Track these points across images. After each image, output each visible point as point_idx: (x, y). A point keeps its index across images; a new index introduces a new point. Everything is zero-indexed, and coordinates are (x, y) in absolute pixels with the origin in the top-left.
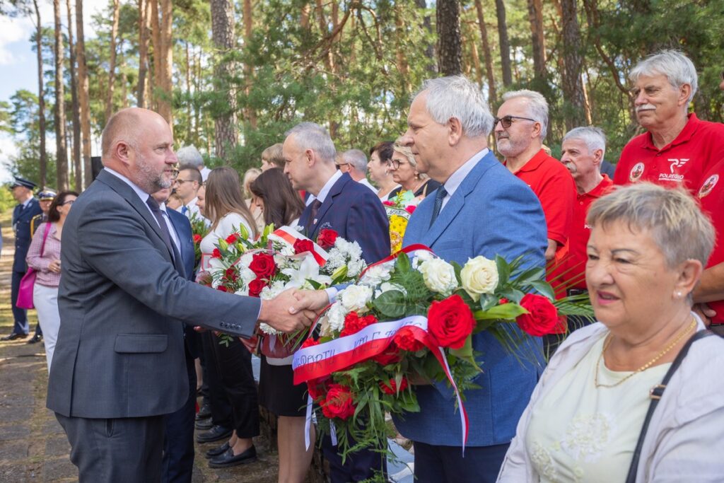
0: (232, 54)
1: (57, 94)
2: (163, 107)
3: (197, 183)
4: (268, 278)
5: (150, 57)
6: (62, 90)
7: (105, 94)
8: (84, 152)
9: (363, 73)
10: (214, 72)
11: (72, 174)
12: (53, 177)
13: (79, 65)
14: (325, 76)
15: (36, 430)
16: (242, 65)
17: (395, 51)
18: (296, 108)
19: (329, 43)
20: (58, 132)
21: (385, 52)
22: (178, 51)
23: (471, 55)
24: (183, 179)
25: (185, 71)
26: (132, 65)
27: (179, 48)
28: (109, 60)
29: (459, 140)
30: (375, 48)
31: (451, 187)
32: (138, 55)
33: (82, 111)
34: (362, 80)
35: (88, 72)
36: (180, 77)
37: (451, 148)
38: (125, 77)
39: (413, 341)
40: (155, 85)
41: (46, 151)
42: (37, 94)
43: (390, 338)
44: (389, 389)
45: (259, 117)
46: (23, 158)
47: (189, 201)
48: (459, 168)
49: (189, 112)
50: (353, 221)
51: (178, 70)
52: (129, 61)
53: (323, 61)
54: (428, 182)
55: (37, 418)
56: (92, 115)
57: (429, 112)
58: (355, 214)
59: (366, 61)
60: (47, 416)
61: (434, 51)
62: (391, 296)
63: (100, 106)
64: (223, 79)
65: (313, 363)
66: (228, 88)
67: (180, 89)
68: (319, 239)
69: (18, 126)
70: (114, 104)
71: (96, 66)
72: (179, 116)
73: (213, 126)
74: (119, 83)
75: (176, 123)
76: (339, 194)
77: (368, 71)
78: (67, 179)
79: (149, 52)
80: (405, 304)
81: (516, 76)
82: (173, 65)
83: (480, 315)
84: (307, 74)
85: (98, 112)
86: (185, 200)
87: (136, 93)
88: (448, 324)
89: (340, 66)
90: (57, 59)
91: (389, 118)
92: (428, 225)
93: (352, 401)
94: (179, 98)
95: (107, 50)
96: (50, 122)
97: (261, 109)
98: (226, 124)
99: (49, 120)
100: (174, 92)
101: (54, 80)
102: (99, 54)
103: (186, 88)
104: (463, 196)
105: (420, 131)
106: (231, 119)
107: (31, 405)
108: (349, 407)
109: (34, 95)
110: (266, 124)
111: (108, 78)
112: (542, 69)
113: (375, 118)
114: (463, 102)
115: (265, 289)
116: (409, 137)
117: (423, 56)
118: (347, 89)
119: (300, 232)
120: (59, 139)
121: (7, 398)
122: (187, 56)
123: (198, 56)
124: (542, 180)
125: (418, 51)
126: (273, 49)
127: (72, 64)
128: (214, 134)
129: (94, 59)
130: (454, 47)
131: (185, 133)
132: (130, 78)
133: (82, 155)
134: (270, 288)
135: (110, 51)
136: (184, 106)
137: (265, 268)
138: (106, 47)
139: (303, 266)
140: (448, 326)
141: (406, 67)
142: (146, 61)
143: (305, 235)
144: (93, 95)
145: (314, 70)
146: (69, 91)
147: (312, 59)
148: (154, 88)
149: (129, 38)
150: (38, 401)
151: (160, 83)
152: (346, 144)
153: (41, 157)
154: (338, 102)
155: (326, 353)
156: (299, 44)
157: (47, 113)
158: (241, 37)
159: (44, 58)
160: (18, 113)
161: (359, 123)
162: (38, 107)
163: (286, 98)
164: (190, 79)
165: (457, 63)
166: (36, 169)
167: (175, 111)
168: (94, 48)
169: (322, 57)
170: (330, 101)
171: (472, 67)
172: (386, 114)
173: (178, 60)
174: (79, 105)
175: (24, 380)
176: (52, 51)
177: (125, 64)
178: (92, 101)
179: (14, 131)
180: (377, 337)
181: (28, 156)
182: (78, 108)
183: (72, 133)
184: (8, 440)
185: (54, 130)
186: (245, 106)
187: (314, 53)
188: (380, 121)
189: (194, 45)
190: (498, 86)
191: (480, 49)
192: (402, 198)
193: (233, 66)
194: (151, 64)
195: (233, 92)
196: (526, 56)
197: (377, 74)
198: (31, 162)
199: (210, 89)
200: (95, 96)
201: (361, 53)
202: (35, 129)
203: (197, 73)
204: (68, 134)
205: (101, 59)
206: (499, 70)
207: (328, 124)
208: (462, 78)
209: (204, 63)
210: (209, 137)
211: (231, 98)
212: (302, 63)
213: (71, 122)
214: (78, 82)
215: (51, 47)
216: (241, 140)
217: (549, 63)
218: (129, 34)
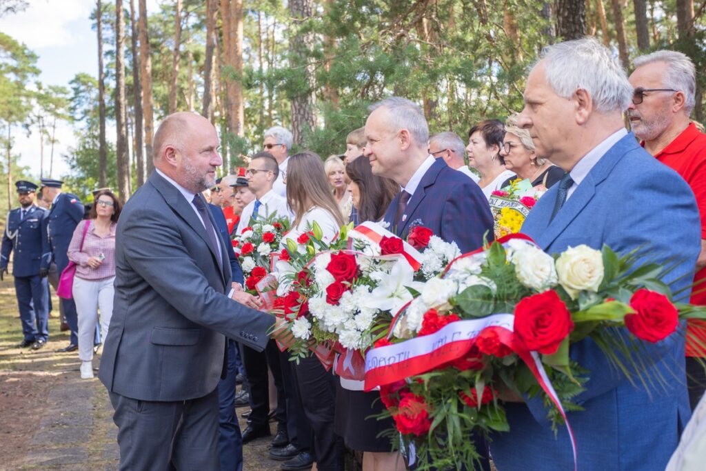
0: (311, 23)
1: (118, 76)
2: (232, 87)
3: (272, 174)
4: (350, 281)
5: (218, 31)
6: (122, 72)
7: (169, 75)
8: (146, 141)
9: (464, 40)
10: (290, 45)
11: (133, 166)
12: (113, 169)
13: (141, 43)
14: (418, 46)
15: (94, 453)
16: (321, 36)
17: (502, 13)
18: (385, 85)
19: (424, 7)
20: (119, 119)
21: (491, 15)
22: (249, 24)
23: (597, 15)
24: (256, 169)
25: (256, 47)
26: (198, 42)
27: (251, 20)
28: (174, 37)
29: (589, 117)
30: (479, 10)
31: (579, 175)
32: (205, 30)
33: (145, 94)
34: (462, 50)
35: (151, 50)
36: (252, 53)
37: (579, 127)
38: (191, 55)
39: (498, 344)
40: (224, 63)
41: (107, 140)
42: (97, 78)
43: (473, 339)
44: (470, 399)
45: (341, 96)
46: (81, 149)
47: (263, 194)
48: (590, 151)
49: (262, 93)
50: (450, 218)
51: (249, 45)
52: (195, 36)
53: (416, 29)
54: (550, 169)
55: (96, 440)
56: (155, 98)
57: (550, 84)
58: (452, 209)
59: (467, 26)
60: (105, 438)
61: (551, 12)
62: (476, 292)
63: (164, 88)
64: (300, 52)
65: (385, 367)
66: (306, 63)
67: (251, 66)
68: (410, 238)
69: (76, 114)
70: (179, 86)
71: (160, 44)
72: (250, 97)
73: (289, 108)
74: (184, 62)
75: (247, 106)
76: (433, 184)
77: (469, 38)
78: (128, 171)
79: (217, 26)
80: (492, 302)
81: (654, 37)
82: (244, 40)
83: (579, 317)
84: (398, 44)
85: (161, 95)
86: (258, 193)
87: (203, 73)
88: (539, 324)
89: (436, 33)
90: (118, 37)
91: (496, 94)
92: (548, 223)
93: (428, 415)
94: (251, 77)
95: (171, 25)
96: (110, 108)
97: (343, 86)
98: (304, 105)
99: (110, 105)
100: (244, 70)
101: (114, 60)
102: (163, 31)
103: (259, 65)
104: (594, 185)
105: (540, 109)
106: (309, 99)
107: (89, 426)
108: (423, 421)
109: (94, 78)
110: (350, 104)
111: (172, 57)
112: (689, 28)
113: (479, 93)
114: (592, 70)
115: (346, 294)
116: (526, 118)
117: (537, 17)
118: (445, 60)
119: (387, 229)
120: (119, 126)
121: (63, 417)
122: (260, 29)
123: (271, 28)
124: (692, 163)
125: (530, 11)
126: (357, 16)
127: (134, 43)
128: (290, 117)
129: (157, 36)
130: (576, 5)
131: (257, 117)
132: (197, 56)
133: (144, 144)
134: (352, 293)
135: (175, 26)
136: (256, 86)
137: (344, 270)
138: (171, 22)
139: (395, 269)
140: (538, 326)
141: (515, 31)
142: (214, 37)
143: (394, 233)
144: (156, 77)
145: (405, 39)
146: (130, 73)
147: (403, 27)
148: (223, 66)
149: (195, 11)
150: (96, 421)
151: (230, 60)
152: (444, 125)
153: (101, 147)
154: (434, 76)
155: (399, 355)
156: (387, 9)
157: (107, 98)
158: (319, 5)
159: (104, 37)
160: (77, 99)
161: (459, 100)
162: (97, 91)
163: (373, 73)
164: (262, 55)
165: (580, 24)
166: (95, 160)
167: (246, 92)
168: (158, 24)
169: (415, 23)
170: (425, 75)
171: (598, 29)
172: (492, 89)
173: (249, 34)
174: (141, 88)
175: (81, 397)
176: (113, 28)
177: (191, 41)
178: (155, 84)
179: (73, 119)
180: (457, 338)
181: (87, 146)
182: (140, 92)
183: (134, 120)
184: (65, 464)
185: (115, 117)
186: (325, 84)
187: (405, 18)
188: (484, 98)
189: (267, 15)
190: (631, 50)
191: (609, 6)
192: (516, 187)
193: (311, 37)
194: (219, 39)
195: (311, 69)
196: (667, 12)
197: (480, 42)
198: (91, 153)
199: (286, 65)
200: (158, 78)
201: (462, 17)
202: (95, 116)
203: (271, 48)
204: (129, 121)
205: (164, 35)
206: (633, 31)
207: (422, 102)
208: (590, 41)
209: (278, 36)
210: (284, 121)
211: (310, 75)
212: (391, 32)
213: (133, 108)
214: (140, 63)
215: (112, 25)
216: (320, 123)
217: (699, 19)
218: (196, 7)
